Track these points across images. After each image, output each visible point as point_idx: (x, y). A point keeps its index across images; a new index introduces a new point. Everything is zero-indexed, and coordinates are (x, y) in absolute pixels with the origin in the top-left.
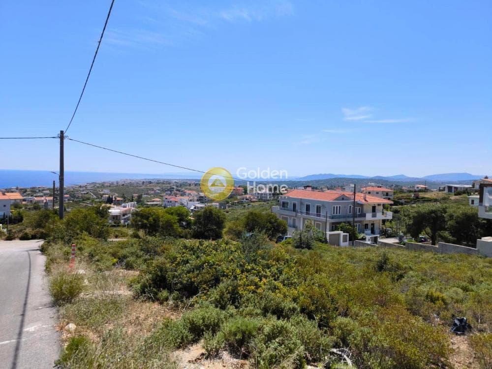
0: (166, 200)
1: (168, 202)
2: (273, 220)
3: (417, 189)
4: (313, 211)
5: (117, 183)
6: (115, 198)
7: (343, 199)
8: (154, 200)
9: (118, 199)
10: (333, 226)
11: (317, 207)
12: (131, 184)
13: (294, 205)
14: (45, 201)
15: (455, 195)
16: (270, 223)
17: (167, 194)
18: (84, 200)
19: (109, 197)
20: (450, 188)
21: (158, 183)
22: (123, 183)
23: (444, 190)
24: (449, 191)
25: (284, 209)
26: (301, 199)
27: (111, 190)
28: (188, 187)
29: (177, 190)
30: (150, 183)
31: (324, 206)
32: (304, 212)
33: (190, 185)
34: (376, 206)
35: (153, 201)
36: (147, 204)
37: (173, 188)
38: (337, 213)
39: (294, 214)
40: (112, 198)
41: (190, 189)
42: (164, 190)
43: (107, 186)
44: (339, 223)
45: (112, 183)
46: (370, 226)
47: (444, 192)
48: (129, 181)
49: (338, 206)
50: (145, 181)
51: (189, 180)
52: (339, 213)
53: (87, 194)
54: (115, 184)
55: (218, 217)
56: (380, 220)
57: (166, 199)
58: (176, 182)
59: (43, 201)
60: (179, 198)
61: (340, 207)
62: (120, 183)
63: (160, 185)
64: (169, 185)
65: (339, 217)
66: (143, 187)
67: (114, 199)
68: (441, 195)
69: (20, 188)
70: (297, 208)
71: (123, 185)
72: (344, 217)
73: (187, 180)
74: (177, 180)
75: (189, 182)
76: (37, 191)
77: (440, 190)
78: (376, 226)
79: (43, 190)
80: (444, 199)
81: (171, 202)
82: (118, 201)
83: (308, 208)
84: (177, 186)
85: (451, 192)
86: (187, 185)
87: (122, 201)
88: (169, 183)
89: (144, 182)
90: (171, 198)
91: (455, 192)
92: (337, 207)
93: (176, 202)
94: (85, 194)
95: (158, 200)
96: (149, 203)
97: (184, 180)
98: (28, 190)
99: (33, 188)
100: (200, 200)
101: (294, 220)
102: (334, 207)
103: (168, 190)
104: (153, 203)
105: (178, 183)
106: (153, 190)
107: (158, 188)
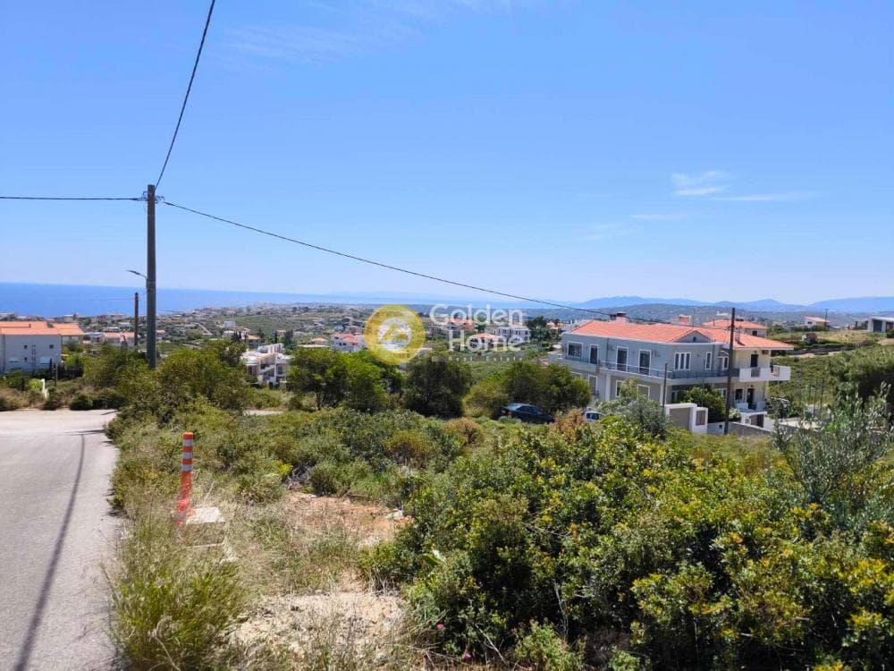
0: (336, 341)
1: (340, 344)
2: (563, 380)
3: (809, 326)
4: (633, 362)
5: (249, 310)
6: (246, 336)
7: (695, 340)
8: (313, 340)
9: (251, 337)
10: (674, 393)
11: (642, 355)
12: (273, 313)
13: (594, 351)
14: (122, 340)
15: (889, 337)
16: (558, 384)
17: (337, 331)
18: (190, 339)
19: (235, 334)
20: (877, 324)
21: (319, 311)
22: (259, 310)
23: (865, 326)
24: (874, 330)
25: (574, 359)
26: (608, 339)
27: (237, 322)
29: (356, 324)
30: (307, 310)
31: (656, 353)
32: (614, 365)
34: (759, 353)
35: (313, 343)
36: (303, 348)
37: (348, 320)
38: (682, 367)
39: (593, 367)
40: (240, 337)
42: (331, 324)
43: (231, 315)
44: (689, 387)
45: (240, 311)
46: (745, 394)
47: (864, 331)
48: (268, 307)
49: (685, 354)
50: (297, 306)
52: (687, 367)
53: (195, 328)
54: (245, 311)
55: (457, 371)
56: (765, 383)
57: (337, 338)
58: (352, 309)
59: (119, 339)
60: (358, 338)
61: (688, 355)
62: (254, 310)
63: (324, 314)
64: (338, 315)
65: (688, 375)
66: (294, 317)
67: (243, 338)
68: (860, 336)
69: (79, 315)
70: (600, 356)
71: (259, 313)
72: (697, 375)
73: (371, 305)
74: (354, 305)
76: (109, 322)
77: (856, 328)
78: (757, 395)
79: (120, 321)
80: (867, 344)
81: (345, 344)
82: (251, 341)
83: (622, 356)
84: (355, 317)
85: (880, 330)
87: (257, 341)
88: (341, 312)
89: (295, 309)
90: (345, 337)
91: (887, 331)
92: (683, 355)
93: (354, 344)
94: (192, 328)
95: (322, 340)
96: (305, 346)
97: (367, 305)
98: (93, 320)
99: (102, 317)
101: (593, 380)
102: (677, 355)
103: (339, 323)
104: (313, 346)
105: (356, 311)
106: (312, 323)
107: (321, 319)
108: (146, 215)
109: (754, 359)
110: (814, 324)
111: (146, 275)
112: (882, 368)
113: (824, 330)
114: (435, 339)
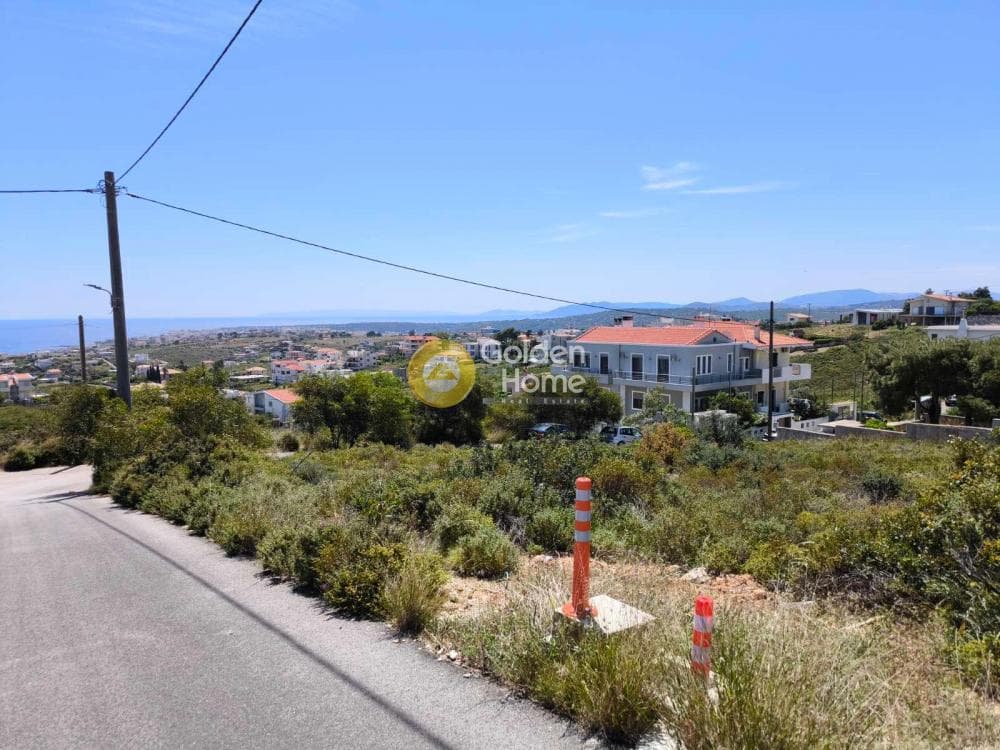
0: (279, 369)
1: (283, 373)
2: (591, 393)
3: (793, 323)
4: (650, 369)
5: (163, 339)
6: (165, 370)
7: (715, 341)
8: (249, 370)
9: (171, 371)
10: (696, 401)
11: (659, 361)
12: (192, 339)
13: (604, 360)
14: (11, 383)
15: (874, 329)
17: (274, 358)
18: (94, 378)
19: (152, 369)
20: (862, 316)
21: (251, 336)
22: (176, 339)
23: (848, 319)
24: (860, 323)
25: (582, 371)
26: (620, 346)
27: (151, 355)
28: (317, 341)
29: (296, 348)
30: (235, 335)
31: (675, 358)
32: (628, 374)
33: (321, 336)
34: (779, 351)
35: (250, 373)
36: (237, 380)
37: (286, 345)
38: (704, 372)
39: (604, 378)
40: (158, 371)
41: (323, 345)
42: (265, 349)
43: (142, 347)
44: (713, 393)
45: (152, 340)
46: (766, 397)
47: (850, 325)
48: (187, 335)
49: (702, 356)
50: (222, 332)
51: (317, 326)
52: (709, 371)
53: (99, 364)
54: (159, 341)
56: (785, 382)
57: (279, 366)
58: (290, 332)
59: (6, 382)
60: (303, 364)
61: (710, 358)
62: (170, 339)
63: (257, 339)
64: (276, 339)
65: (711, 380)
66: (220, 346)
67: (162, 373)
68: (845, 331)
70: (612, 365)
71: (177, 342)
72: (721, 379)
73: (312, 326)
74: (291, 327)
75: (318, 331)
77: (841, 322)
78: (778, 396)
80: (855, 338)
81: (288, 373)
82: (170, 376)
83: (637, 363)
84: (295, 341)
85: (865, 322)
86: (314, 338)
88: (277, 335)
89: (220, 335)
90: (288, 364)
91: (872, 323)
92: (704, 358)
93: (299, 372)
94: (94, 365)
95: (262, 369)
96: (239, 377)
97: (307, 326)
100: (350, 365)
102: (699, 359)
103: (275, 349)
104: (250, 377)
105: (294, 333)
106: (243, 351)
107: (254, 346)
108: (104, 212)
109: (773, 359)
110: (796, 321)
111: (110, 290)
112: (927, 358)
113: (808, 326)
114: (393, 361)
